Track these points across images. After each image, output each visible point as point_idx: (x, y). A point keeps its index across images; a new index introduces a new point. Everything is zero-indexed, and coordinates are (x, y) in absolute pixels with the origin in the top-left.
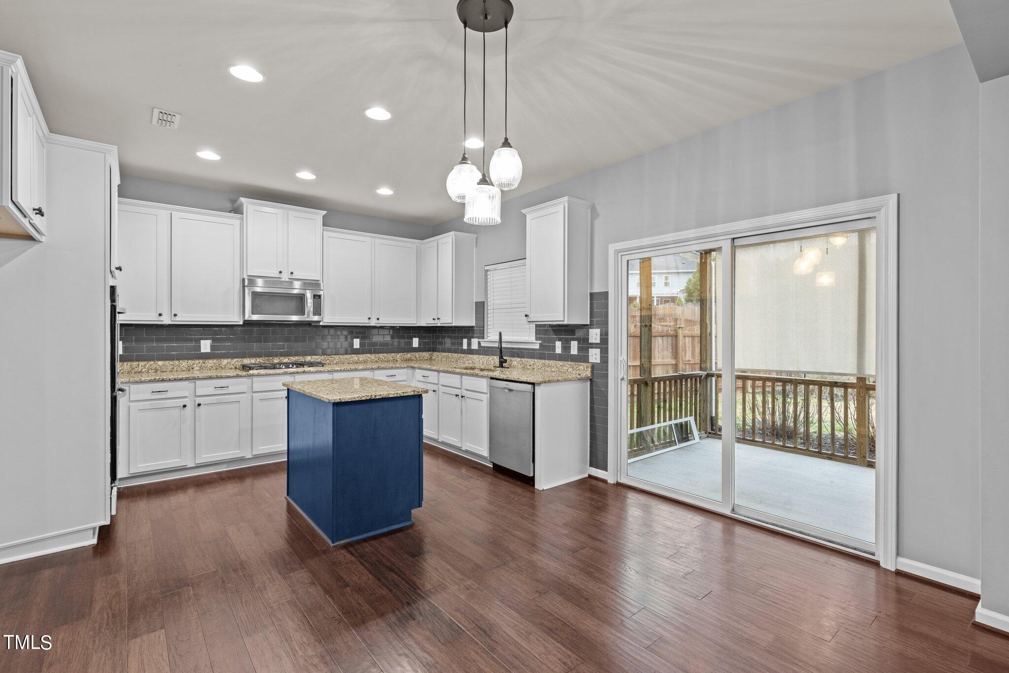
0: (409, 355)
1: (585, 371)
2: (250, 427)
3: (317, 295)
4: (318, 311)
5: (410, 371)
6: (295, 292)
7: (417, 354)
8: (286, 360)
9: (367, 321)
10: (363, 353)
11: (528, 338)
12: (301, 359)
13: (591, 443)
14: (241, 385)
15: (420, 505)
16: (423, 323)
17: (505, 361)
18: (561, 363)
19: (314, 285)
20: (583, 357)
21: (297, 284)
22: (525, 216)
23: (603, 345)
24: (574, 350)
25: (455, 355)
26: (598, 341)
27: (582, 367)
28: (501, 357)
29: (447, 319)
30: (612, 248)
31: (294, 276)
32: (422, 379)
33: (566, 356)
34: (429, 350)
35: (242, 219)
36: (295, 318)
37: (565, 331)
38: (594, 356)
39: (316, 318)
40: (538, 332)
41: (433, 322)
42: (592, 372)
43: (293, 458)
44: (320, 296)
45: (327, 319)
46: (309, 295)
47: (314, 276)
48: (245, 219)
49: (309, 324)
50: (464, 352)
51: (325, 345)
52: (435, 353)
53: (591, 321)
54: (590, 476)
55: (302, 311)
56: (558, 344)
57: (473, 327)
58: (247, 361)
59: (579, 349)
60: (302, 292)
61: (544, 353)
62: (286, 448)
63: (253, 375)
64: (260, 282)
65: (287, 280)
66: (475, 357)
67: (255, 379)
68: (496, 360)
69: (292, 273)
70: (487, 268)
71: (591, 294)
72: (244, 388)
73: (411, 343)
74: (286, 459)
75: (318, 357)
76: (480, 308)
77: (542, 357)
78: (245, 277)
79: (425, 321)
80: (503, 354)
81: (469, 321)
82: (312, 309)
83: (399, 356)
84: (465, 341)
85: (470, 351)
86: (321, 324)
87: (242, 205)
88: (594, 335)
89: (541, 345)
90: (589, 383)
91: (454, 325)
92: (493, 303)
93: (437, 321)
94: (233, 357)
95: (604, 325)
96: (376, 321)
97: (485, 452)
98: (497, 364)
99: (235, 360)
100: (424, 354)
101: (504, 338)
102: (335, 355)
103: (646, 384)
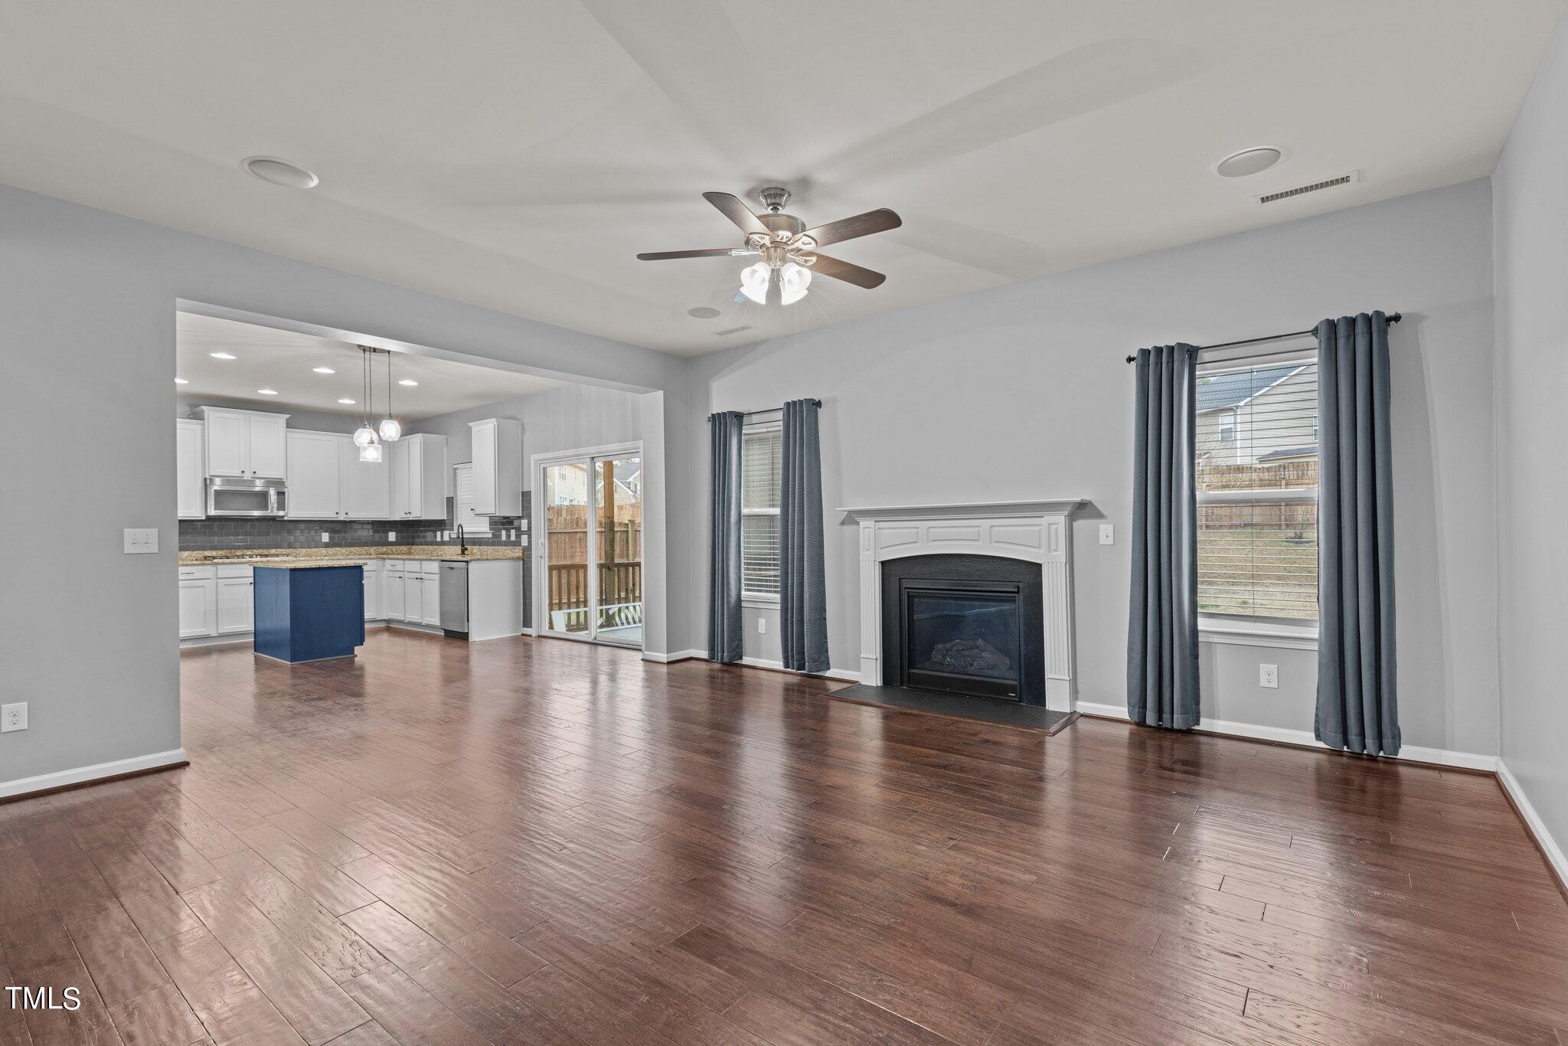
0: (384, 549)
1: (518, 552)
2: (215, 609)
3: (281, 492)
4: (281, 505)
5: (380, 562)
6: (257, 489)
7: (394, 548)
8: (249, 553)
9: (335, 516)
10: (332, 547)
11: (483, 528)
12: (265, 552)
13: (524, 609)
14: (207, 571)
15: (362, 644)
16: (397, 518)
17: (466, 549)
18: (504, 548)
19: (279, 484)
20: (517, 543)
21: (258, 482)
22: (470, 429)
23: (529, 532)
24: (513, 538)
25: (430, 547)
26: (526, 529)
27: (516, 550)
28: (463, 545)
29: (417, 513)
30: (534, 457)
31: (257, 475)
32: (391, 568)
33: (508, 543)
34: (408, 544)
35: (204, 425)
36: (256, 513)
37: (507, 522)
38: (524, 539)
39: (281, 513)
40: (491, 524)
41: (405, 516)
42: (523, 554)
43: (260, 638)
44: (284, 493)
45: (292, 513)
46: (272, 492)
47: (276, 474)
48: (206, 423)
49: (273, 519)
50: (437, 544)
51: (292, 539)
52: (413, 547)
53: (523, 514)
54: (523, 635)
55: (265, 507)
56: (504, 533)
57: (444, 520)
58: (208, 553)
59: (516, 535)
60: (265, 489)
61: (495, 541)
62: (253, 629)
63: (218, 564)
64: (218, 481)
65: (250, 479)
66: (446, 548)
67: (219, 567)
68: (459, 549)
69: (255, 472)
70: (456, 466)
71: (522, 492)
72: (208, 574)
73: (387, 537)
74: (253, 639)
75: (283, 550)
76: (450, 502)
77: (493, 544)
78: (207, 477)
79: (398, 516)
80: (463, 543)
81: (440, 514)
82: (276, 505)
83: (373, 549)
84: (439, 533)
85: (443, 543)
86: (285, 518)
87: (203, 411)
88: (524, 524)
89: (493, 534)
90: (521, 562)
91: (423, 518)
92: (463, 497)
93: (408, 515)
94: (194, 549)
95: (529, 517)
96: (345, 516)
97: (436, 621)
98: (460, 552)
99: (195, 552)
100: (402, 548)
101: (465, 530)
102: (302, 548)
103: (609, 569)
